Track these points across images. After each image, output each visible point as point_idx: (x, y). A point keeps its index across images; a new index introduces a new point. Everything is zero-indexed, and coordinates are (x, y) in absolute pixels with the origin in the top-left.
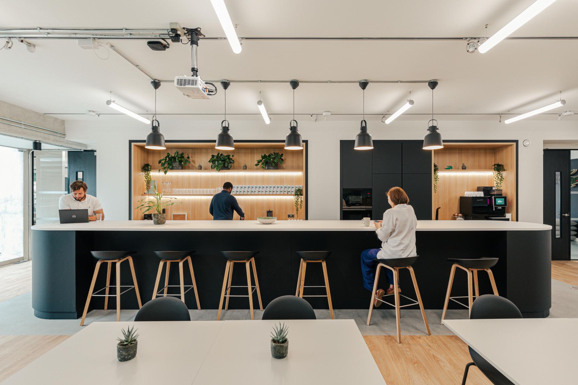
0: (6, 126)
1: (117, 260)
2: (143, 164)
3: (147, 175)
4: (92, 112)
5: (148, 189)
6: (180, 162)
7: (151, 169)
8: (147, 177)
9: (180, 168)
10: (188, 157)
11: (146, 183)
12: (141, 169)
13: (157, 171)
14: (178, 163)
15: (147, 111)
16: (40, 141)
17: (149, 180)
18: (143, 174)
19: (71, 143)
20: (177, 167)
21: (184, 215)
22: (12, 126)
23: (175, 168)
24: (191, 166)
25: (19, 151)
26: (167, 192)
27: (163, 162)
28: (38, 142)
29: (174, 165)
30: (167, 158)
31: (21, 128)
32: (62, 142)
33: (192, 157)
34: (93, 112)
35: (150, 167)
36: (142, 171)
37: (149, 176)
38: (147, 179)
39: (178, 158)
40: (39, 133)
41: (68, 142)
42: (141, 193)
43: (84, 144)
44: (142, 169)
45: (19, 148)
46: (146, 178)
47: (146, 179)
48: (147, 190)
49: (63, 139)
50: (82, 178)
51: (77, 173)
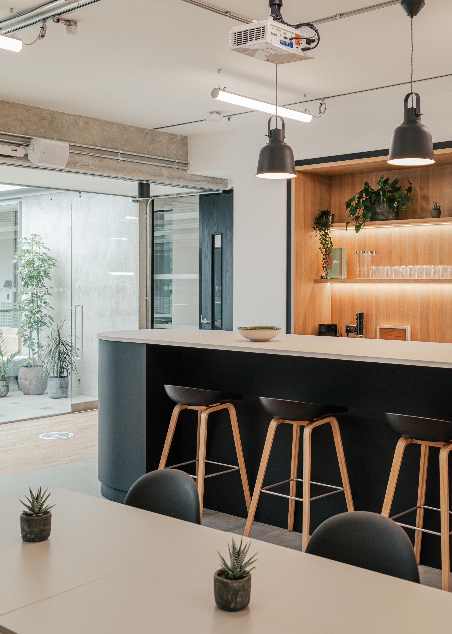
0: (96, 159)
1: (204, 408)
2: (317, 213)
3: (324, 237)
4: (215, 113)
5: (325, 267)
6: (391, 201)
7: (333, 222)
8: (324, 242)
9: (391, 217)
10: (410, 190)
11: (322, 254)
12: (313, 223)
13: (343, 226)
14: (385, 205)
15: (305, 95)
16: (147, 181)
17: (329, 246)
18: (316, 235)
19: (197, 178)
20: (384, 215)
21: (404, 330)
22: (106, 160)
23: (380, 217)
24: (419, 210)
25: (133, 201)
26: (366, 273)
27: (354, 204)
28: (145, 182)
29: (378, 211)
30: (364, 195)
31: (117, 161)
32: (182, 178)
33: (421, 188)
34: (218, 113)
35: (330, 218)
36: (315, 229)
37: (328, 239)
38: (324, 244)
39: (384, 192)
40: (145, 166)
41: (193, 178)
42: (314, 277)
43: (222, 179)
44: (315, 224)
45: (132, 197)
46: (321, 243)
47: (321, 246)
48: (325, 269)
49: (184, 172)
50: (220, 246)
51: (213, 237)
